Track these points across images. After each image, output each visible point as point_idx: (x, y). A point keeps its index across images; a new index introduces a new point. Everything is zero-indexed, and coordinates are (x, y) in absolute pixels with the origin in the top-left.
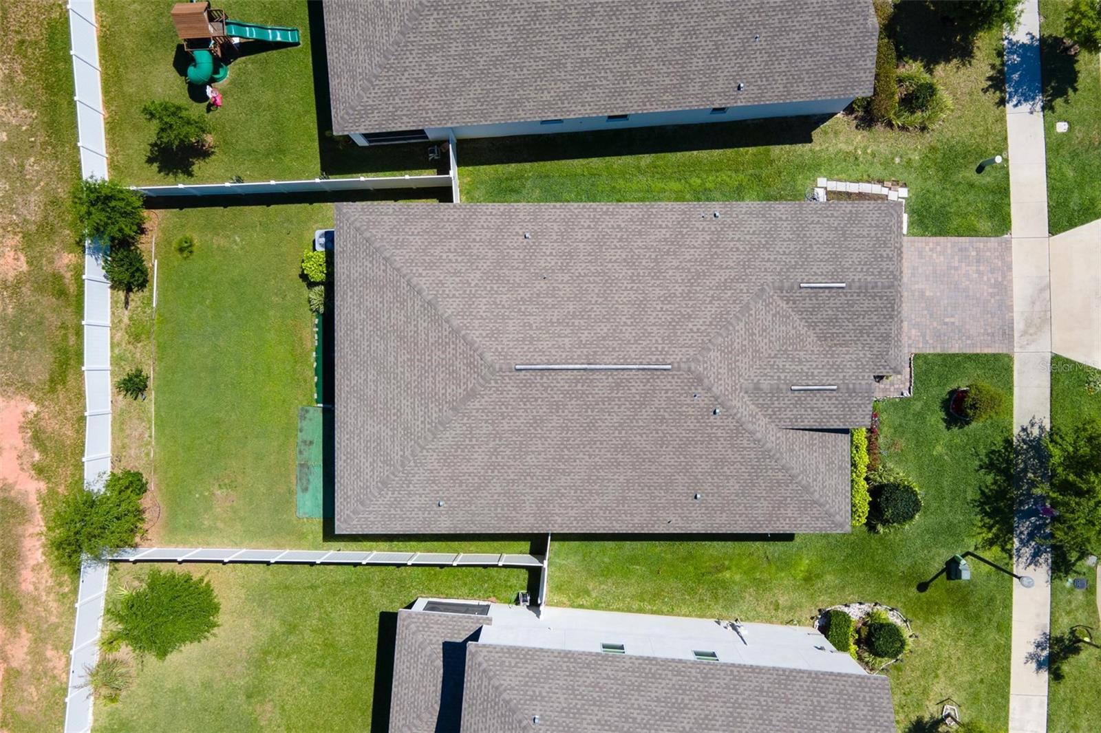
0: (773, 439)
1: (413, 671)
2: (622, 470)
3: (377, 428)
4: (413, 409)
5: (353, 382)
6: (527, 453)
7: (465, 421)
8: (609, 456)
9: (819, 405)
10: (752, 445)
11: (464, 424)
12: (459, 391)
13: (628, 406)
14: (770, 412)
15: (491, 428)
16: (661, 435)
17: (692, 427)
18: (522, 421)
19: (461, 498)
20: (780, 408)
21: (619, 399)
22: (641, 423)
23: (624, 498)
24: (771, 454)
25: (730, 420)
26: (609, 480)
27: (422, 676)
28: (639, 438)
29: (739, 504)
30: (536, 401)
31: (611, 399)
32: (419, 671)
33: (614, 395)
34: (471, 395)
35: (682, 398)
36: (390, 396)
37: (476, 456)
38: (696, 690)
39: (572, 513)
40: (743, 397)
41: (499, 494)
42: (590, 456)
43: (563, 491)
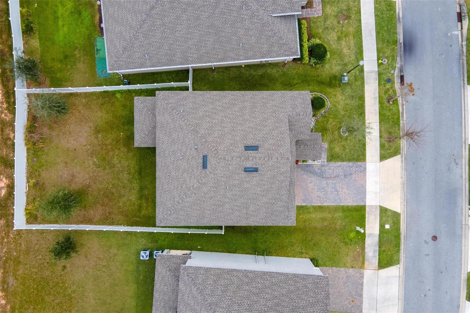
0: (266, 19)
1: (141, 118)
2: (212, 36)
3: (120, 28)
4: (132, 18)
5: (110, 13)
6: (176, 32)
7: (151, 19)
8: (206, 30)
9: (282, 4)
10: (258, 21)
11: (151, 21)
12: (148, 7)
13: (211, 8)
14: (264, 8)
15: (161, 22)
16: (224, 20)
17: (235, 15)
18: (172, 18)
19: (153, 52)
20: (267, 6)
21: (207, 5)
22: (216, 15)
23: (214, 48)
24: (266, 24)
25: (249, 11)
26: (208, 41)
27: (144, 119)
28: (216, 22)
29: (257, 47)
30: (176, 9)
31: (204, 6)
32: (143, 117)
33: (205, 4)
34: (153, 8)
35: (230, 3)
36: (123, 15)
37: (157, 34)
38: (240, 99)
39: (195, 56)
40: (253, 2)
41: (167, 50)
42: (199, 31)
43: (191, 47)
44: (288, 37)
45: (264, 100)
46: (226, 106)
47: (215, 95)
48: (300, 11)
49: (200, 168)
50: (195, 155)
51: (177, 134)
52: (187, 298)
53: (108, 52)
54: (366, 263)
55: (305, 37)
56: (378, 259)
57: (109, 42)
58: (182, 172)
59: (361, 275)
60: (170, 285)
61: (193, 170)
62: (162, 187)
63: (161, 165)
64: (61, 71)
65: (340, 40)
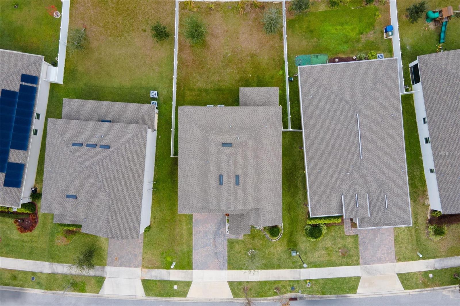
0: (340, 191)
1: (262, 93)
2: (326, 148)
3: (332, 76)
4: (340, 86)
5: (344, 69)
6: (330, 120)
7: (339, 101)
8: (331, 144)
9: (351, 203)
10: (338, 185)
11: (338, 101)
12: (348, 99)
13: (348, 148)
14: (348, 189)
15: (337, 109)
16: (339, 158)
17: (342, 167)
18: (340, 118)
19: (313, 102)
20: (350, 192)
21: (350, 145)
22: (342, 152)
23: (317, 150)
24: (335, 190)
25: (345, 177)
26: (323, 145)
27: (262, 95)
28: (337, 152)
29: (318, 183)
30: (347, 121)
31: (349, 142)
33: (351, 143)
34: (347, 103)
35: (351, 163)
36: (343, 79)
37: (328, 105)
38: (275, 171)
39: (311, 135)
40: (352, 181)
41: (316, 113)
42: (330, 138)
43: (318, 132)
44: (326, 208)
45: (274, 189)
46: (270, 160)
47: (279, 151)
48: (346, 217)
49: (222, 141)
50: (233, 137)
51: (249, 123)
52: (123, 130)
53: (314, 66)
54: (146, 270)
55: (327, 222)
56: (149, 279)
57: (322, 68)
58: (219, 127)
59: (137, 266)
60: (131, 116)
61: (221, 135)
62: (208, 111)
63: (225, 111)
64: (301, 27)
65: (325, 249)
